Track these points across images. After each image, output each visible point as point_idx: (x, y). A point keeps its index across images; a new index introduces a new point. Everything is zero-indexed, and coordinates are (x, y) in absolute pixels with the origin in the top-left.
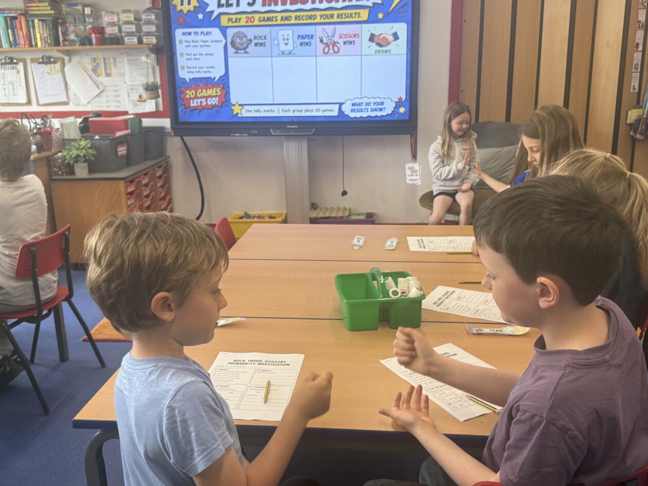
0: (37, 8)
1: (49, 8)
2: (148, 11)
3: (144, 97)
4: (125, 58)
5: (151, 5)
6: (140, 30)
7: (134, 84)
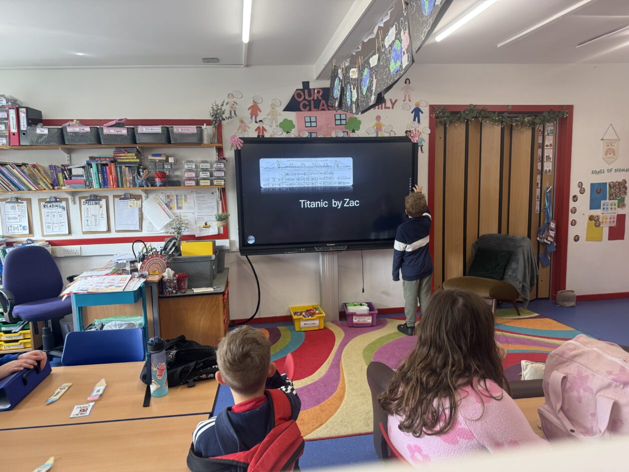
0: (125, 157)
1: (135, 157)
2: (219, 162)
3: (209, 224)
4: (195, 195)
5: (217, 157)
6: (211, 175)
7: (201, 214)
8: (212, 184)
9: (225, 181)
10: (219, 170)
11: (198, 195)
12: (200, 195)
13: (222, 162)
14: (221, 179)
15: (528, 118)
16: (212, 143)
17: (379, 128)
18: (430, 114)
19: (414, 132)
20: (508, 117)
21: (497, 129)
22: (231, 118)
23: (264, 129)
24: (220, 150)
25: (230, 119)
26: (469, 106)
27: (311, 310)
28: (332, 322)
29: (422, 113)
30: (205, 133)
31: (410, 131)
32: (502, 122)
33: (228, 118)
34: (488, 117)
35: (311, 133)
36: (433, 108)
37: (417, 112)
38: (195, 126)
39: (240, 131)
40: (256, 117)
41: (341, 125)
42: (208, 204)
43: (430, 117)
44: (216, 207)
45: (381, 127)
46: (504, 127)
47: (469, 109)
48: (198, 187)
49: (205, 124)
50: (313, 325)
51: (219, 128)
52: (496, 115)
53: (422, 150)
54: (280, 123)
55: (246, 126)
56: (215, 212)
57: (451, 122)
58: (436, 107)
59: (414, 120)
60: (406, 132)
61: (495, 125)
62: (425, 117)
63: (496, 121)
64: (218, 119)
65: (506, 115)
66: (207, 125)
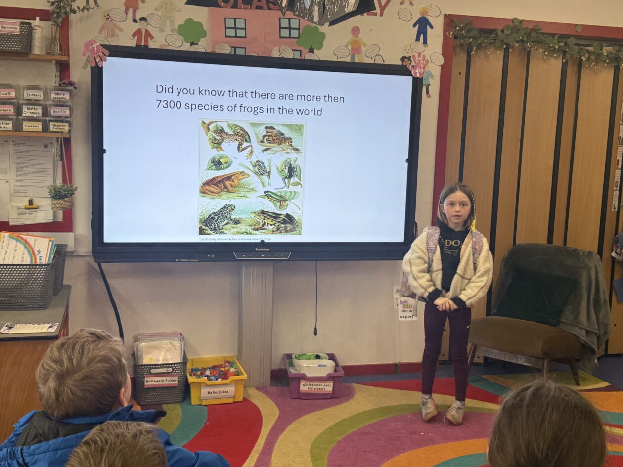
2: (61, 88)
3: (36, 202)
4: (11, 148)
5: (58, 79)
6: (45, 112)
7: (23, 184)
8: (45, 129)
9: (70, 126)
10: (61, 104)
11: (17, 148)
12: (22, 148)
13: (67, 91)
14: (62, 121)
15: (608, 48)
16: (48, 54)
17: (356, 48)
18: (445, 32)
19: (417, 59)
20: (576, 45)
21: (556, 64)
22: (88, 10)
23: (148, 35)
24: (64, 68)
25: (85, 11)
26: (512, 20)
27: (221, 366)
28: (258, 389)
29: (432, 27)
30: (38, 35)
31: (409, 58)
32: (564, 53)
33: (82, 10)
34: (542, 43)
35: (235, 48)
36: (450, 21)
37: (423, 25)
38: (19, 21)
39: (103, 34)
40: (134, 12)
41: (290, 37)
42: (36, 166)
43: (445, 37)
44: (51, 172)
45: (361, 48)
46: (567, 62)
47: (512, 26)
48: (18, 134)
49: (38, 18)
50: (225, 394)
51: (64, 27)
52: (556, 41)
53: (428, 93)
54: (179, 26)
55: (115, 25)
56: (49, 182)
57: (479, 47)
58: (455, 19)
59: (418, 39)
60: (403, 59)
61: (552, 56)
62: (436, 35)
63: (554, 51)
64: (63, 11)
65: (572, 41)
66: (40, 20)
